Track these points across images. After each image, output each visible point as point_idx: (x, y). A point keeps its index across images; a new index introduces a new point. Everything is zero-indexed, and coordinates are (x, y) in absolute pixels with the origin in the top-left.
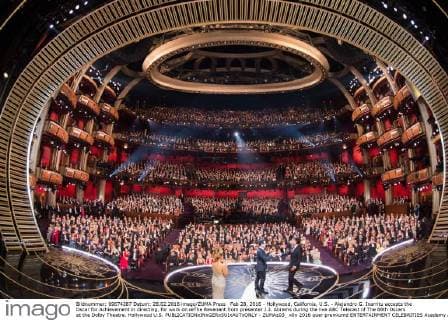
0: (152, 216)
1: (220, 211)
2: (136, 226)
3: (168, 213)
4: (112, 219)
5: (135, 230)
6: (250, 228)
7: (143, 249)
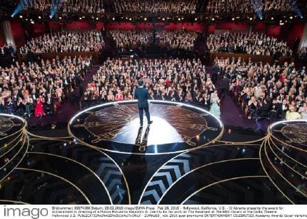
0: (72, 54)
1: (139, 44)
2: (53, 68)
3: (88, 49)
4: (27, 65)
5: (52, 73)
6: (163, 62)
7: (59, 92)
